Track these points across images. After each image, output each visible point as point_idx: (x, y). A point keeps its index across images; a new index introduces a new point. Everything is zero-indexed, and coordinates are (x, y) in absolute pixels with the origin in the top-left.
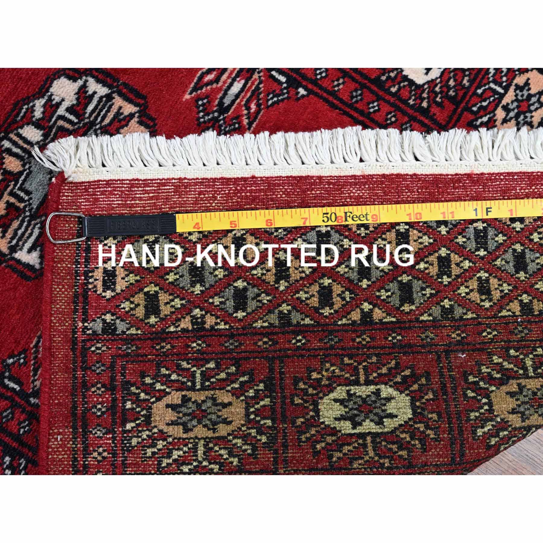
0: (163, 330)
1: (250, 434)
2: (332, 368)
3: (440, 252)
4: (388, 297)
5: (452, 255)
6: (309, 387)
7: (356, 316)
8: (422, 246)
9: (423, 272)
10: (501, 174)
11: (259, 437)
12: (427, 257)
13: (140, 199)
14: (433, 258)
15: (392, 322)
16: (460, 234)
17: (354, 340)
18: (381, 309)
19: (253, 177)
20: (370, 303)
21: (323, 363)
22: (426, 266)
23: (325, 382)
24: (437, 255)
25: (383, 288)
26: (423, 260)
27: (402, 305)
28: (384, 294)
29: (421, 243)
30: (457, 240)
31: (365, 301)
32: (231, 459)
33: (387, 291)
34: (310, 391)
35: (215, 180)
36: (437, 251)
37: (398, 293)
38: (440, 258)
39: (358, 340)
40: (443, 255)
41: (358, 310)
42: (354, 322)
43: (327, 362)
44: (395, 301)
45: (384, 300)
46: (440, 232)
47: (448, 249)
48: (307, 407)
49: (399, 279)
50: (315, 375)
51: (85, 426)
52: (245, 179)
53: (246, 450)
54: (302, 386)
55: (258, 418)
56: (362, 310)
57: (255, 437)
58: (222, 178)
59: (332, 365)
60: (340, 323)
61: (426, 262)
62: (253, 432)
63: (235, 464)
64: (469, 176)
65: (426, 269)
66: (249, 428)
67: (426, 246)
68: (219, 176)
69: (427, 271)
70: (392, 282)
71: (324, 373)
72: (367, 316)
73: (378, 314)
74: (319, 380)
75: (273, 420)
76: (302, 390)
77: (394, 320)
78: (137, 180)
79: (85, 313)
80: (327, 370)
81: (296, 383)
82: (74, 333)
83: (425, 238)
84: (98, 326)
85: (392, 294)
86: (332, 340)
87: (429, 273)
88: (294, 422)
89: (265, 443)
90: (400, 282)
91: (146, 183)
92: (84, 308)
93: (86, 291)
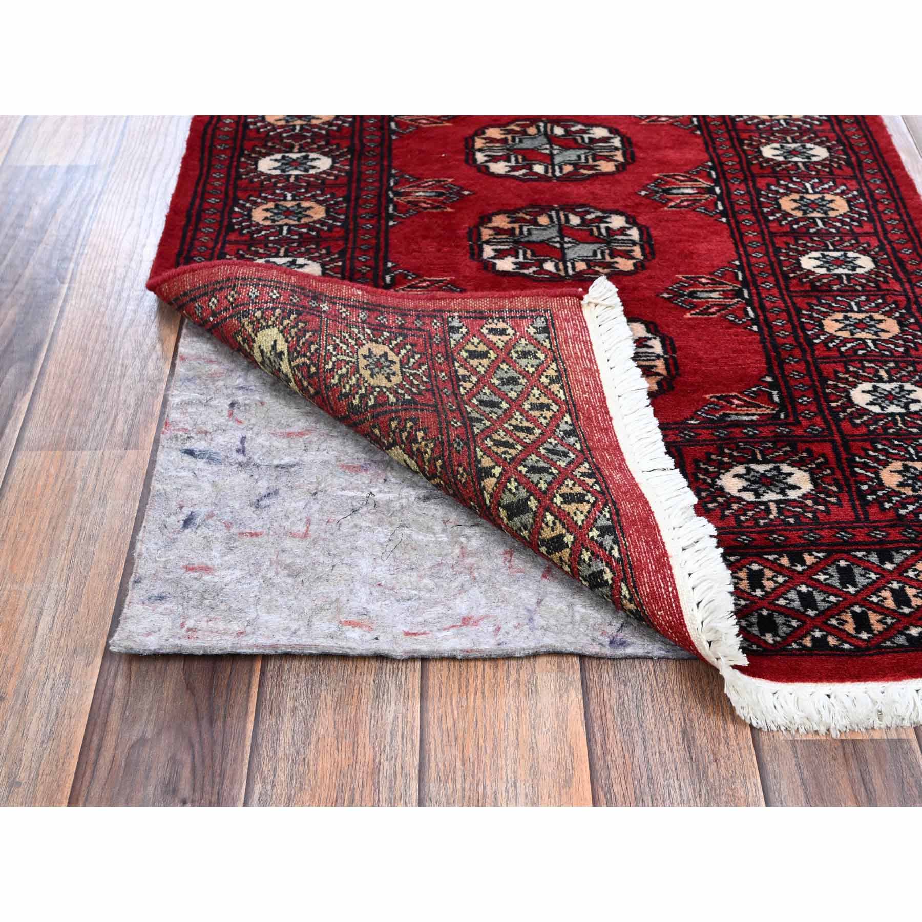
0: (455, 359)
1: (360, 388)
2: (428, 450)
3: (568, 535)
4: (510, 490)
5: (568, 550)
6: (408, 432)
7: (486, 462)
8: (572, 515)
9: (543, 521)
10: (675, 588)
11: (357, 396)
12: (561, 522)
13: (574, 348)
14: (560, 529)
15: (485, 500)
16: (592, 553)
17: (460, 465)
18: (495, 485)
19: (611, 419)
20: (501, 474)
21: (433, 440)
22: (551, 524)
23: (415, 447)
24: (564, 531)
25: (520, 484)
26: (556, 518)
27: (504, 507)
28: (512, 485)
29: (575, 513)
30: (584, 551)
31: (503, 469)
32: (336, 377)
33: (517, 488)
34: (405, 435)
35: (602, 393)
36: (568, 531)
37: (515, 500)
38: (562, 536)
39: (461, 469)
40: (565, 539)
41: (492, 464)
42: (480, 462)
43: (435, 444)
44: (507, 498)
45: (506, 486)
46: (591, 530)
47: (573, 543)
48: (389, 436)
49: (532, 498)
50: (420, 434)
51: (368, 310)
52: (607, 413)
53: (345, 388)
54: (409, 424)
55: (376, 394)
56: (493, 467)
57: (357, 393)
58: (605, 398)
59: (432, 450)
60: (478, 449)
61: (554, 523)
62: (363, 391)
63: (333, 381)
64: (665, 554)
65: (547, 524)
66: (366, 388)
67: (572, 518)
68: (606, 395)
69: (544, 525)
70: (527, 491)
71: (423, 443)
72: (488, 472)
73: (490, 483)
74: (415, 440)
75: (374, 406)
76: (405, 427)
77: (488, 502)
78: (591, 345)
79: (466, 317)
80: (426, 445)
81: (411, 420)
82: (449, 312)
83: (582, 517)
84: (456, 323)
85: (514, 494)
86: (459, 444)
87: (543, 529)
88: (375, 427)
89: (352, 403)
90: (528, 499)
91: (590, 351)
92: (470, 317)
93: (486, 318)
